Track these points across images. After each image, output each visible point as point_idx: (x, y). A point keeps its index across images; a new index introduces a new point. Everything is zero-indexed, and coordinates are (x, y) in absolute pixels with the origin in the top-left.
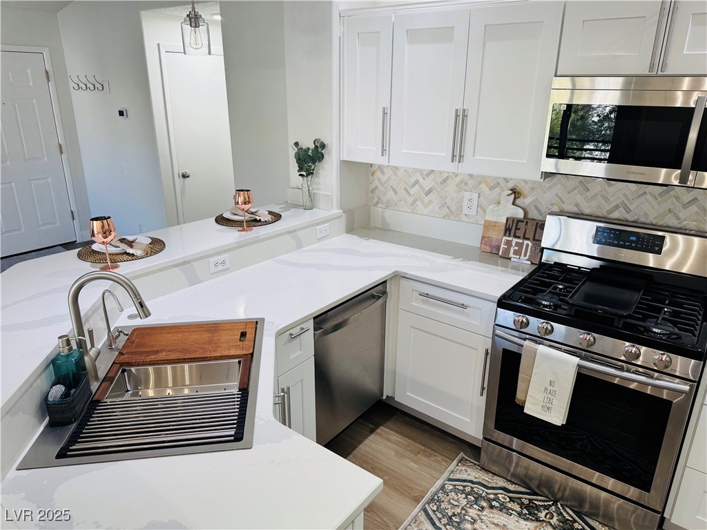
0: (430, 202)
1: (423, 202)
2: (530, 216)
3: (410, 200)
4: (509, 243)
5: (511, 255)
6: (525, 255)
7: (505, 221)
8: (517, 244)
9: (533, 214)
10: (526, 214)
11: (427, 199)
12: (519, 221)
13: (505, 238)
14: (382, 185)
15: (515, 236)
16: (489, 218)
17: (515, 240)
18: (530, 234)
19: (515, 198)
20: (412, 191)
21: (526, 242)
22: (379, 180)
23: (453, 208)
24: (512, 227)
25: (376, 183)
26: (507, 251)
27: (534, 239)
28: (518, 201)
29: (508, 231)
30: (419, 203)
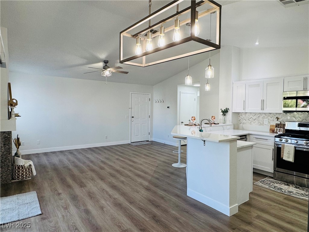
0: (255, 122)
1: (253, 122)
2: (282, 123)
3: (250, 122)
4: (277, 129)
5: (278, 132)
6: (281, 132)
7: (275, 125)
8: (279, 129)
9: (283, 123)
10: (281, 123)
11: (254, 121)
12: (279, 124)
13: (276, 128)
14: (242, 119)
15: (278, 128)
16: (272, 124)
17: (278, 129)
18: (282, 127)
19: (277, 119)
20: (250, 120)
21: (281, 129)
22: (241, 118)
23: (262, 123)
24: (277, 126)
25: (240, 118)
26: (277, 131)
27: (283, 128)
28: (278, 120)
29: (276, 126)
30: (252, 122)
